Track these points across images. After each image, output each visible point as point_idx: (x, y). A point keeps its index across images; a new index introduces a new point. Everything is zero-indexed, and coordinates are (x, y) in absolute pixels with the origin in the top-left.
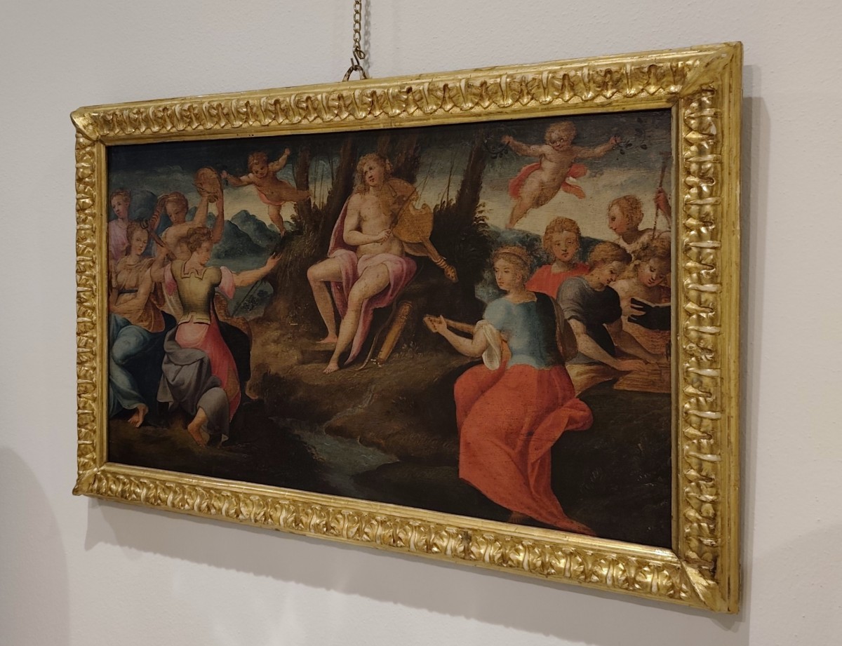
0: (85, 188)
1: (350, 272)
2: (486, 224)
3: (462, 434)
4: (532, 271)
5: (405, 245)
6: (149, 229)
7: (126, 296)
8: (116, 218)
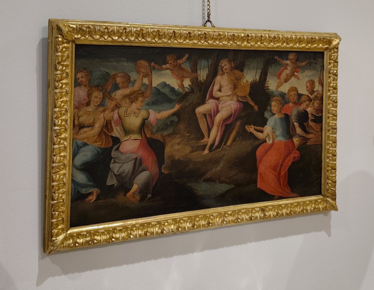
0: (63, 68)
1: (215, 109)
3: (259, 170)
5: (239, 97)
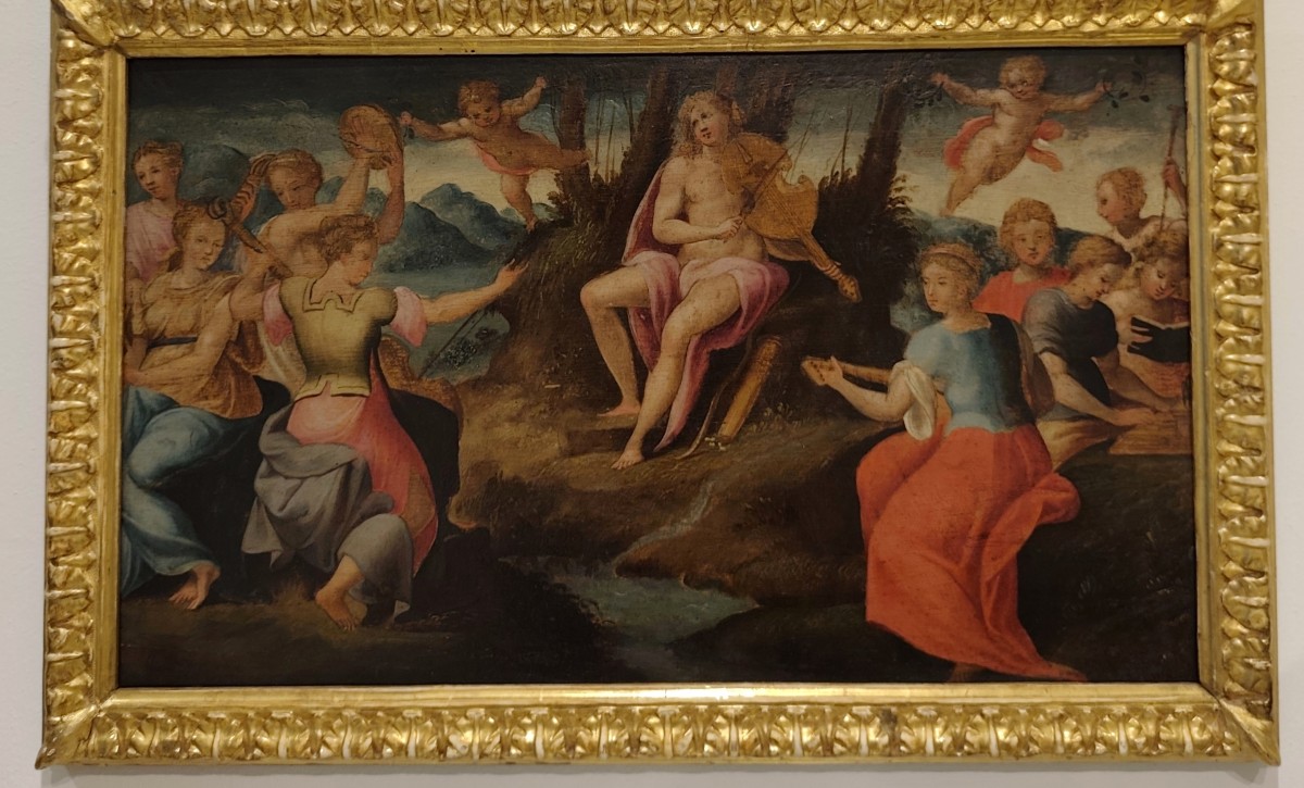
0: (78, 139)
2: (908, 209)
3: (870, 550)
4: (982, 282)
5: (767, 243)
6: (227, 219)
7: (169, 351)
8: (146, 197)
